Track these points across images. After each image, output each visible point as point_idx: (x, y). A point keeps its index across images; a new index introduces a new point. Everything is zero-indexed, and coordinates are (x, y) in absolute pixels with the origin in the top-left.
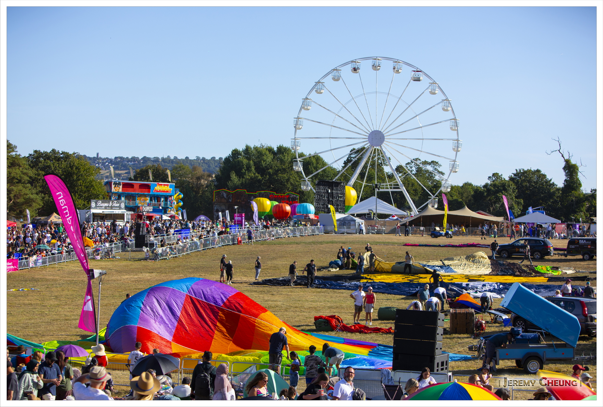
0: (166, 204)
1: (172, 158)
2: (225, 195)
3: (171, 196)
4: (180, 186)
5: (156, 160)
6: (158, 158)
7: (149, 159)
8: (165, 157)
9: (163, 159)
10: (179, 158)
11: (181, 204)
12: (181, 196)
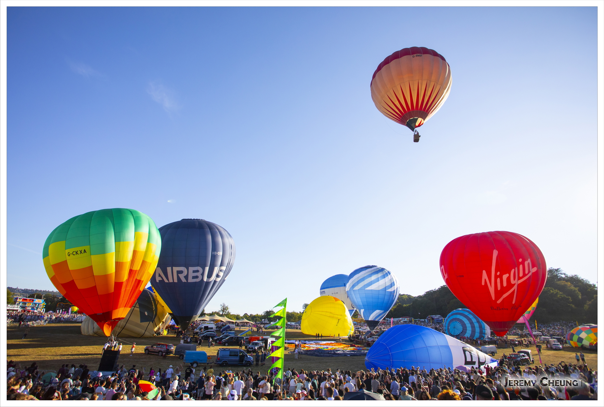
0: (38, 306)
1: (47, 291)
2: (62, 305)
3: (41, 304)
4: (46, 301)
5: (41, 291)
6: (42, 290)
7: (38, 290)
8: (45, 290)
9: (44, 291)
10: (50, 291)
11: (44, 307)
12: (45, 304)
